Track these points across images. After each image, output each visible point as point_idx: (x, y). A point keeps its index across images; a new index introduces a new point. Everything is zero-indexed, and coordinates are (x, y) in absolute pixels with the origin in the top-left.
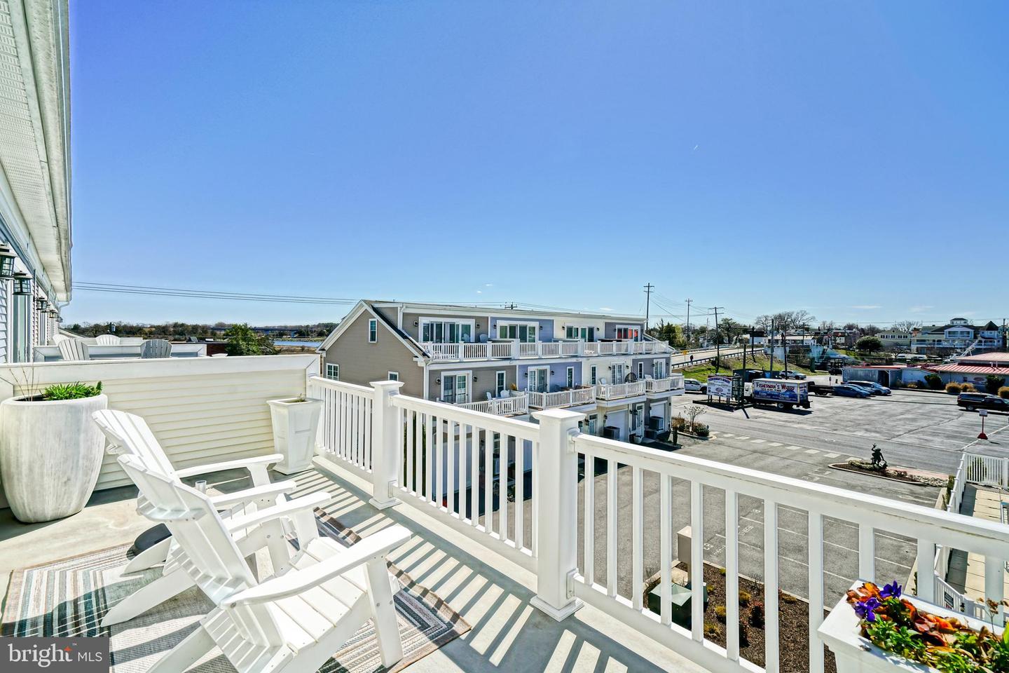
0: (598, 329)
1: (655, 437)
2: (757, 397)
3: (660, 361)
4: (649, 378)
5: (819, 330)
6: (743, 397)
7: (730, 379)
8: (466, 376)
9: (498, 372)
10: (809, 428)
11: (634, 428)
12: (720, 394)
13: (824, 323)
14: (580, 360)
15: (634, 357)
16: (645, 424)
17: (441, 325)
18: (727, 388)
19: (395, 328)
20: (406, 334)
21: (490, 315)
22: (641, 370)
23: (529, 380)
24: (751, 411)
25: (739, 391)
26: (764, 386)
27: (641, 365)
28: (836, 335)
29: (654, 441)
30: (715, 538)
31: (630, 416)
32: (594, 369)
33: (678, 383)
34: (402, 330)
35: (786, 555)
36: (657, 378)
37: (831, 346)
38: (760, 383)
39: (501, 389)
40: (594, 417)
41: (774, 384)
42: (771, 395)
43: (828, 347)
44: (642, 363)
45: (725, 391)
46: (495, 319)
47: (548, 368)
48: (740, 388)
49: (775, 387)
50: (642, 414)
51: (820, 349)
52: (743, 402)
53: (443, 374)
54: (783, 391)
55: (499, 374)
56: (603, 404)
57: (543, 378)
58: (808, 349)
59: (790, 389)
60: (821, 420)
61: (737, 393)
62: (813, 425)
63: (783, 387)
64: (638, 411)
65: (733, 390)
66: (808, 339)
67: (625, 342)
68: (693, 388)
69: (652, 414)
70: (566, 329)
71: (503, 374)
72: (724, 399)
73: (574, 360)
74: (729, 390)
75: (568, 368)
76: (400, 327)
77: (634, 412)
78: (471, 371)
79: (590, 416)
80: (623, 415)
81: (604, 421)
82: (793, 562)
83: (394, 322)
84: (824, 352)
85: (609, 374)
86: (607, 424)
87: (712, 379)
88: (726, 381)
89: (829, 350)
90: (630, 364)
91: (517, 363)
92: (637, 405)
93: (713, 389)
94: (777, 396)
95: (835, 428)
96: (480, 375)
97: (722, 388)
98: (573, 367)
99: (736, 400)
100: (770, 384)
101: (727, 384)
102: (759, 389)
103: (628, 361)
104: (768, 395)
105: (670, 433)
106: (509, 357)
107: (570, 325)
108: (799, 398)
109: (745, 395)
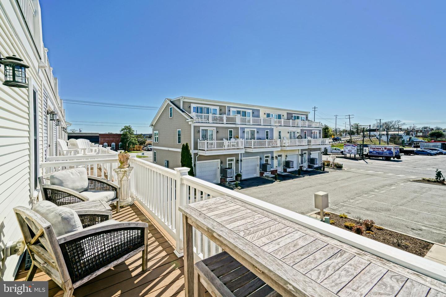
0: (283, 115)
1: (313, 168)
2: (371, 154)
3: (316, 131)
4: (309, 138)
5: (408, 129)
6: (363, 155)
7: (356, 145)
8: (213, 130)
9: (229, 130)
10: (400, 167)
11: (302, 163)
12: (350, 153)
13: (410, 127)
14: (272, 127)
15: (302, 128)
16: (308, 162)
17: (202, 108)
18: (354, 149)
19: (179, 108)
20: (184, 111)
21: (227, 105)
22: (305, 135)
23: (245, 134)
24: (368, 160)
25: (361, 151)
26: (375, 149)
27: (305, 132)
28: (417, 131)
29: (312, 169)
30: (340, 204)
31: (300, 157)
32: (280, 132)
33: (325, 142)
34: (183, 109)
35: (380, 212)
36: (314, 138)
37: (414, 136)
38: (372, 147)
39: (231, 138)
40: (280, 156)
41: (380, 147)
42: (379, 153)
43: (413, 136)
44: (306, 131)
45: (353, 151)
46: (229, 107)
47: (255, 130)
48: (362, 150)
49: (380, 149)
50: (306, 157)
51: (408, 137)
52: (363, 157)
53: (201, 128)
54: (385, 151)
55: (230, 131)
56: (284, 148)
57: (253, 135)
58: (401, 137)
59: (389, 150)
60: (406, 164)
61: (360, 152)
62: (402, 166)
63: (385, 149)
64: (304, 155)
65: (357, 151)
66: (401, 133)
67: (297, 121)
68: (336, 152)
69: (312, 156)
70: (266, 114)
71: (232, 131)
72: (353, 156)
73: (269, 127)
74: (355, 151)
75: (266, 130)
76: (181, 108)
77: (302, 155)
78: (215, 128)
79: (278, 155)
80: (296, 156)
81: (286, 158)
82: (384, 215)
83: (179, 106)
84: (410, 138)
85: (288, 135)
86: (287, 160)
87: (346, 146)
88: (353, 146)
89: (413, 137)
90: (299, 131)
91: (239, 126)
92: (304, 152)
93: (347, 151)
94: (381, 153)
95: (415, 167)
96: (220, 131)
97: (352, 150)
98: (269, 131)
99: (359, 156)
100: (378, 147)
101: (354, 147)
102: (372, 150)
103: (299, 130)
104: (377, 153)
105: (322, 167)
106: (235, 123)
107: (268, 112)
108: (394, 154)
109: (364, 153)
